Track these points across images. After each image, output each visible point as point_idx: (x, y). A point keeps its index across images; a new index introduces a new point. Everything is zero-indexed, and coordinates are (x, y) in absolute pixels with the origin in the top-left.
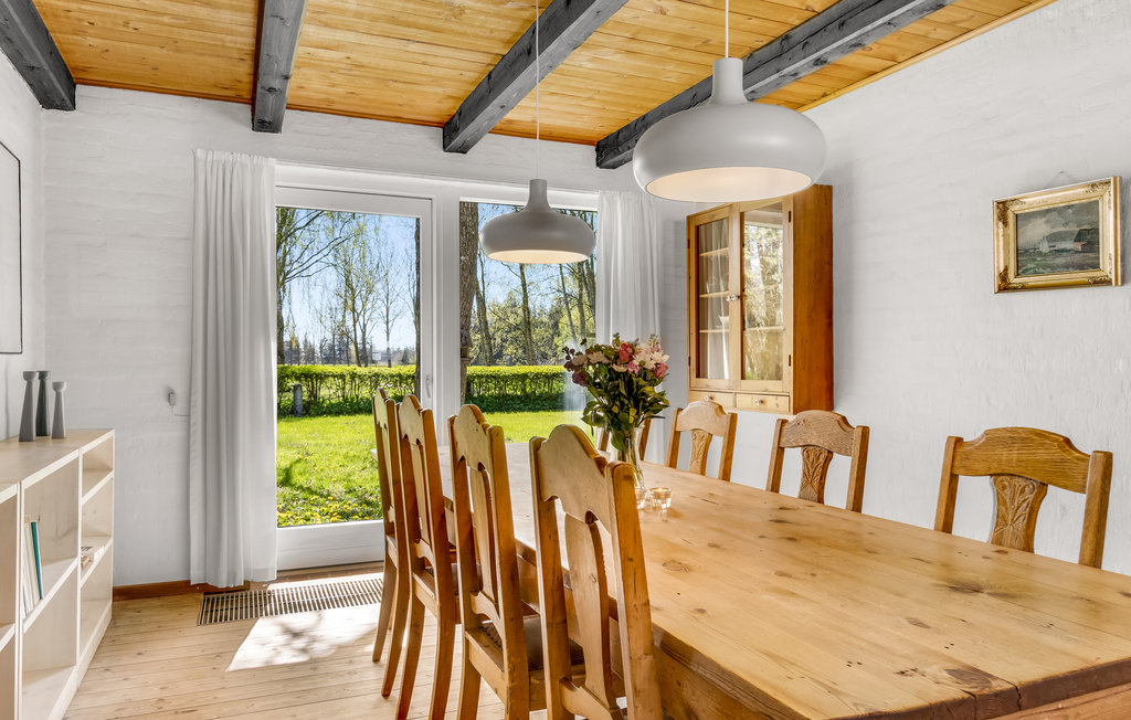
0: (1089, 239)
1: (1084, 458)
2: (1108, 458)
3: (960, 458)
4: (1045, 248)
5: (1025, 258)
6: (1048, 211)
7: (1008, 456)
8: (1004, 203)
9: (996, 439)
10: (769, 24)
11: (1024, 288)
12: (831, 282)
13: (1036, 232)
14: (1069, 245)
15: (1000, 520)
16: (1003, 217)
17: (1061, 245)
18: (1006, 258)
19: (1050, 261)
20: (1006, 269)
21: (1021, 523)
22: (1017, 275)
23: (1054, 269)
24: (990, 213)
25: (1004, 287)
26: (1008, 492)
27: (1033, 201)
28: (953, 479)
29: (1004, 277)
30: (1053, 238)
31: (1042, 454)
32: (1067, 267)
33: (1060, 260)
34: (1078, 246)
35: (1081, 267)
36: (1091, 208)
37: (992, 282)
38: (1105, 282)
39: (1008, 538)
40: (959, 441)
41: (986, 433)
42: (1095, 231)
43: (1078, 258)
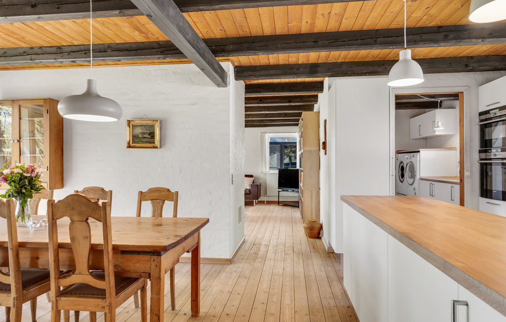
0: (152, 135)
1: (172, 193)
2: (177, 192)
3: (142, 196)
4: (140, 136)
5: (135, 138)
6: (142, 125)
7: (155, 195)
8: (129, 121)
9: (151, 191)
10: (54, 41)
11: (134, 147)
12: (63, 138)
13: (138, 131)
14: (147, 136)
15: (154, 211)
16: (129, 125)
17: (145, 136)
18: (130, 138)
19: (142, 140)
20: (129, 141)
21: (159, 211)
22: (133, 143)
23: (143, 142)
24: (126, 123)
25: (129, 147)
26: (155, 203)
27: (137, 122)
28: (141, 202)
29: (129, 143)
30: (143, 133)
31: (163, 193)
32: (146, 142)
33: (144, 140)
34: (149, 137)
35: (150, 143)
36: (153, 127)
37: (126, 145)
38: (156, 147)
39: (156, 215)
40: (142, 192)
41: (149, 189)
42: (153, 133)
43: (149, 140)
